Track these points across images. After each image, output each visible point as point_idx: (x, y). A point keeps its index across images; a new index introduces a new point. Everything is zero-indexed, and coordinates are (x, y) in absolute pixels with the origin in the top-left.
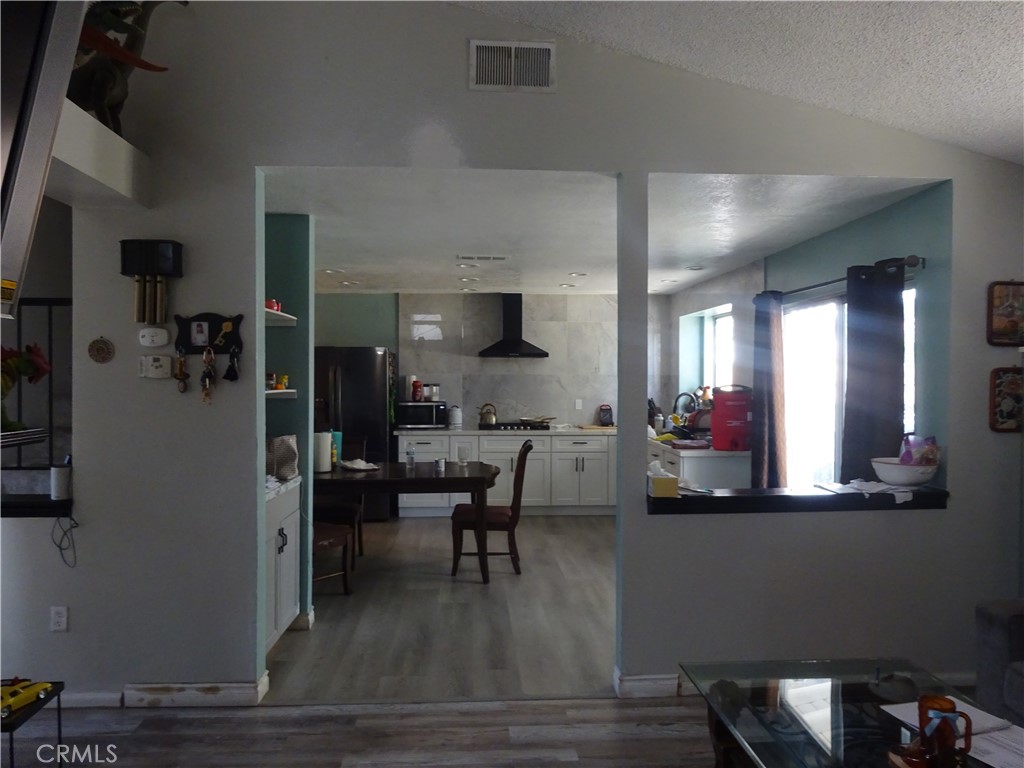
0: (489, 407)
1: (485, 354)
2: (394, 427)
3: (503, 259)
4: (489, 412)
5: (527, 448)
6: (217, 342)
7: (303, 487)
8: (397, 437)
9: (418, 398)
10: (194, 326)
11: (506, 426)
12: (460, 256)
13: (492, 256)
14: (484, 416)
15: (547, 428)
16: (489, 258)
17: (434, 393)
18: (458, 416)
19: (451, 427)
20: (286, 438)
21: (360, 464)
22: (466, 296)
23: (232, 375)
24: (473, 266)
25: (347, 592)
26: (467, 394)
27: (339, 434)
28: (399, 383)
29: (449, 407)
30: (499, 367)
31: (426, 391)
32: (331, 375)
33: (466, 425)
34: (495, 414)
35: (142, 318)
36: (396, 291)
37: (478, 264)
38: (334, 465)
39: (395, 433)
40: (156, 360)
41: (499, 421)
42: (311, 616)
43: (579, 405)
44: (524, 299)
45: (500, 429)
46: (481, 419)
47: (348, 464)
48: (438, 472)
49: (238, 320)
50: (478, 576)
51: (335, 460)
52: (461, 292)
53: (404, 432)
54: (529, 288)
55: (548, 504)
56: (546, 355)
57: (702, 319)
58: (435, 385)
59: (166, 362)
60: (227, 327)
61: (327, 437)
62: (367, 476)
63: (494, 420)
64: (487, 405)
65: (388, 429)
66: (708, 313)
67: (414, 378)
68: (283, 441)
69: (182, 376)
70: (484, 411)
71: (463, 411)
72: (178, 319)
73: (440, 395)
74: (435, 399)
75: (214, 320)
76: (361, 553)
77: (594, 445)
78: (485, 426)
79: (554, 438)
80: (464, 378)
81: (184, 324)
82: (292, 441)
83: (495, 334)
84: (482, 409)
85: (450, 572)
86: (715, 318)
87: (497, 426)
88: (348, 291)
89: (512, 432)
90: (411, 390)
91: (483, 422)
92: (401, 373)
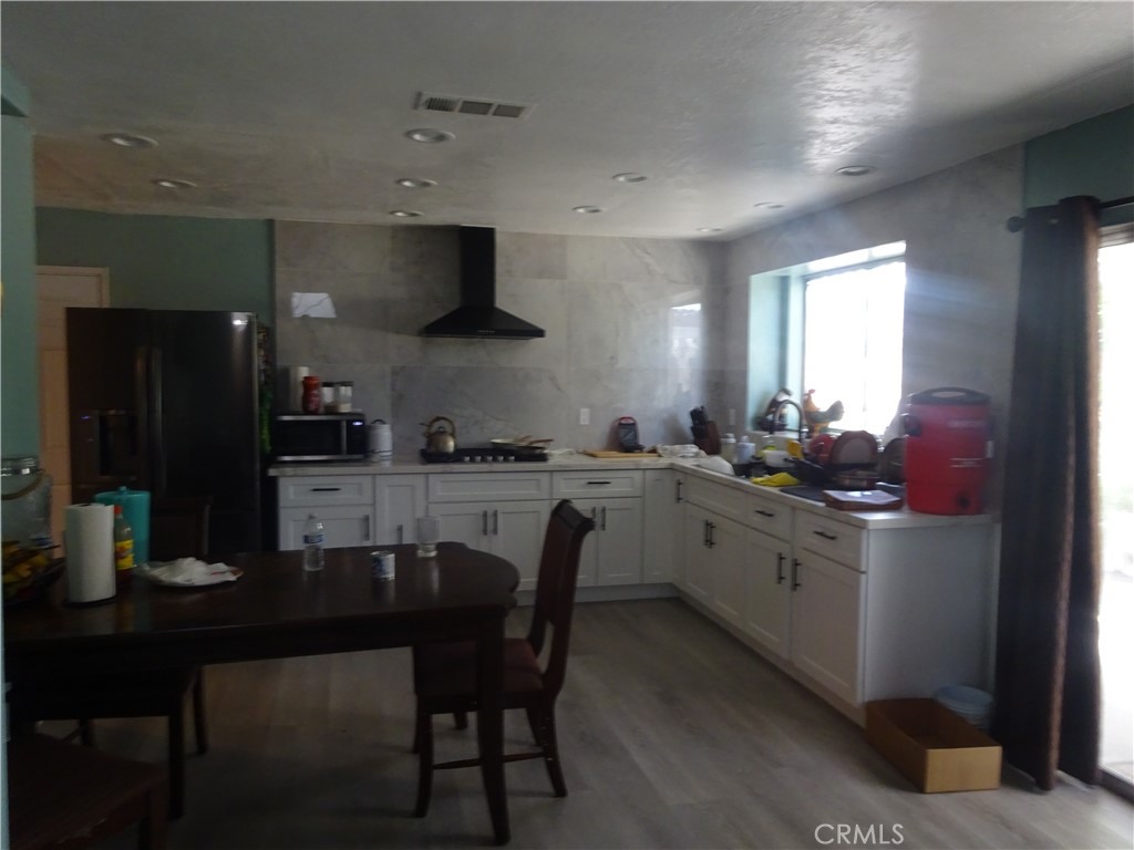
0: (442, 423)
1: (435, 330)
2: (270, 461)
3: (517, 112)
4: (442, 433)
8: (274, 480)
9: (312, 407)
11: (472, 455)
12: (428, 95)
13: (496, 100)
14: (433, 438)
15: (543, 458)
17: (341, 400)
18: (385, 437)
19: (375, 458)
21: (193, 572)
22: (398, 230)
24: (441, 138)
26: (399, 400)
27: (142, 498)
28: (277, 380)
29: (368, 422)
30: (453, 354)
31: (327, 394)
32: (140, 365)
33: (399, 453)
34: (453, 435)
38: (124, 579)
39: (272, 472)
41: (462, 446)
43: (585, 416)
44: (499, 239)
45: (460, 461)
46: (429, 443)
47: (163, 573)
50: (482, 823)
51: (128, 563)
52: (390, 220)
53: (289, 470)
54: (506, 227)
56: (539, 333)
57: (784, 283)
58: (345, 384)
61: (102, 516)
63: (451, 445)
64: (438, 419)
65: (258, 466)
66: (795, 271)
67: (304, 372)
70: (436, 426)
71: (392, 429)
73: (353, 400)
74: (345, 409)
76: (202, 748)
77: (620, 486)
78: (432, 455)
79: (556, 475)
80: (395, 373)
83: (445, 297)
84: (430, 426)
86: (806, 279)
87: (459, 456)
89: (484, 467)
90: (301, 391)
91: (433, 449)
92: (281, 363)
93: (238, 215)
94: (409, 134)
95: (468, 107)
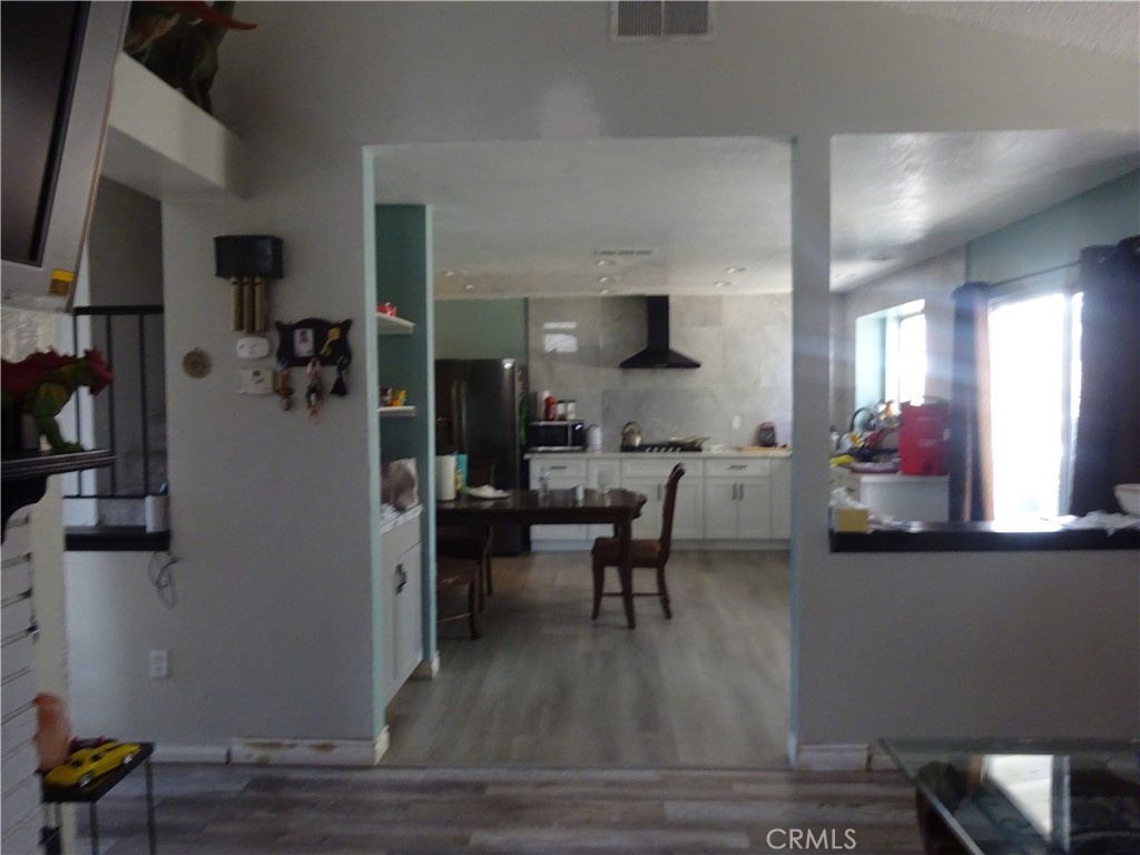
0: (633, 426)
1: (627, 365)
2: (525, 450)
3: (648, 253)
4: (631, 432)
5: (678, 473)
6: (323, 352)
7: (424, 517)
8: (528, 461)
9: (551, 416)
10: (298, 333)
11: (652, 447)
12: (600, 250)
13: (637, 249)
14: (627, 436)
15: (699, 449)
16: (632, 253)
17: (569, 412)
18: (597, 437)
19: (590, 449)
20: (404, 461)
21: (488, 491)
22: (606, 300)
23: (341, 389)
24: (614, 262)
25: (475, 636)
26: (606, 412)
27: (464, 457)
28: (530, 400)
29: (586, 426)
30: (643, 380)
31: (560, 408)
32: (454, 391)
33: (606, 447)
34: (639, 434)
35: (240, 327)
36: (526, 295)
37: (620, 260)
38: (459, 494)
39: (527, 456)
40: (257, 374)
41: (644, 442)
42: (435, 664)
43: (736, 422)
44: (672, 302)
45: (645, 451)
46: (624, 440)
47: (475, 492)
48: (575, 501)
49: (346, 326)
50: (622, 620)
51: (461, 486)
52: (601, 294)
53: (537, 455)
54: (678, 289)
55: (700, 536)
56: (696, 365)
57: (883, 321)
58: (571, 401)
59: (267, 376)
60: (334, 334)
61: (451, 461)
62: (494, 505)
63: (638, 441)
64: (629, 424)
65: (518, 451)
66: (891, 313)
67: (546, 394)
68: (400, 467)
69: (285, 391)
70: (627, 430)
71: (603, 430)
72: (281, 327)
73: (577, 411)
74: (571, 417)
75: (319, 327)
76: (490, 591)
77: (754, 469)
78: (627, 448)
79: (707, 461)
80: (605, 393)
81: (287, 332)
82: (410, 465)
83: (637, 343)
84: (625, 427)
85: (590, 614)
86: (900, 319)
87: (642, 448)
88: (471, 297)
89: (659, 455)
90: (543, 408)
91: (626, 443)
92: (532, 389)
93: (507, 297)
94: (597, 262)
95: (622, 253)
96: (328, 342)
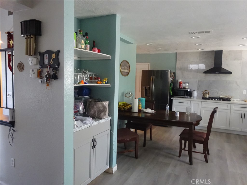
0: (206, 91)
3: (209, 32)
4: (206, 93)
6: (51, 63)
8: (172, 100)
9: (181, 87)
11: (212, 98)
13: (204, 31)
15: (230, 100)
16: (203, 32)
17: (187, 86)
18: (195, 94)
19: (192, 98)
20: (103, 102)
21: (149, 110)
22: (201, 52)
23: (55, 77)
24: (198, 37)
25: (136, 157)
26: (199, 87)
27: (144, 99)
28: (174, 82)
29: (192, 91)
30: (212, 77)
31: (184, 85)
32: (151, 79)
33: (198, 97)
34: (208, 94)
36: (175, 51)
37: (200, 35)
38: (140, 111)
39: (172, 98)
40: (33, 70)
41: (210, 97)
42: (115, 168)
44: (223, 52)
45: (210, 99)
46: (203, 96)
47: (145, 110)
49: (58, 53)
51: (141, 108)
52: (198, 51)
53: (175, 98)
54: (226, 48)
56: (231, 73)
58: (187, 83)
59: (36, 71)
60: (54, 56)
61: (137, 101)
63: (208, 96)
64: (205, 91)
65: (169, 97)
67: (180, 81)
68: (101, 104)
69: (40, 75)
70: (205, 93)
71: (197, 92)
73: (189, 86)
74: (187, 88)
78: (204, 98)
79: (232, 105)
80: (199, 81)
81: (42, 55)
83: (211, 66)
84: (204, 92)
87: (209, 98)
89: (215, 101)
90: (179, 84)
91: (204, 97)
92: (176, 79)
93: (171, 52)
94: (192, 38)
95: (199, 33)
96: (52, 59)
